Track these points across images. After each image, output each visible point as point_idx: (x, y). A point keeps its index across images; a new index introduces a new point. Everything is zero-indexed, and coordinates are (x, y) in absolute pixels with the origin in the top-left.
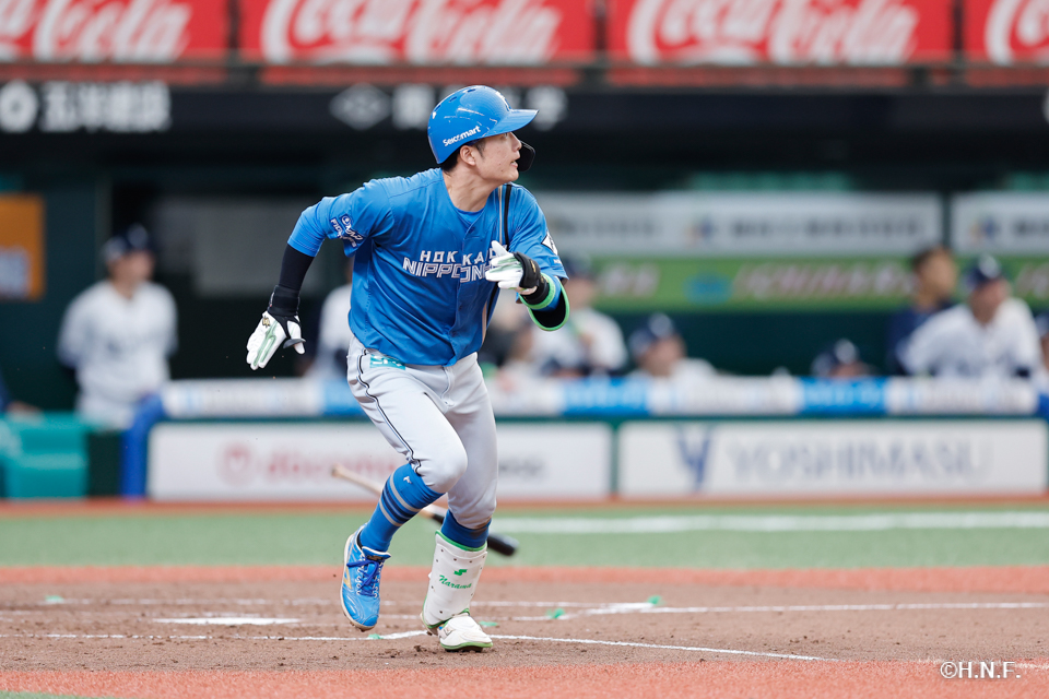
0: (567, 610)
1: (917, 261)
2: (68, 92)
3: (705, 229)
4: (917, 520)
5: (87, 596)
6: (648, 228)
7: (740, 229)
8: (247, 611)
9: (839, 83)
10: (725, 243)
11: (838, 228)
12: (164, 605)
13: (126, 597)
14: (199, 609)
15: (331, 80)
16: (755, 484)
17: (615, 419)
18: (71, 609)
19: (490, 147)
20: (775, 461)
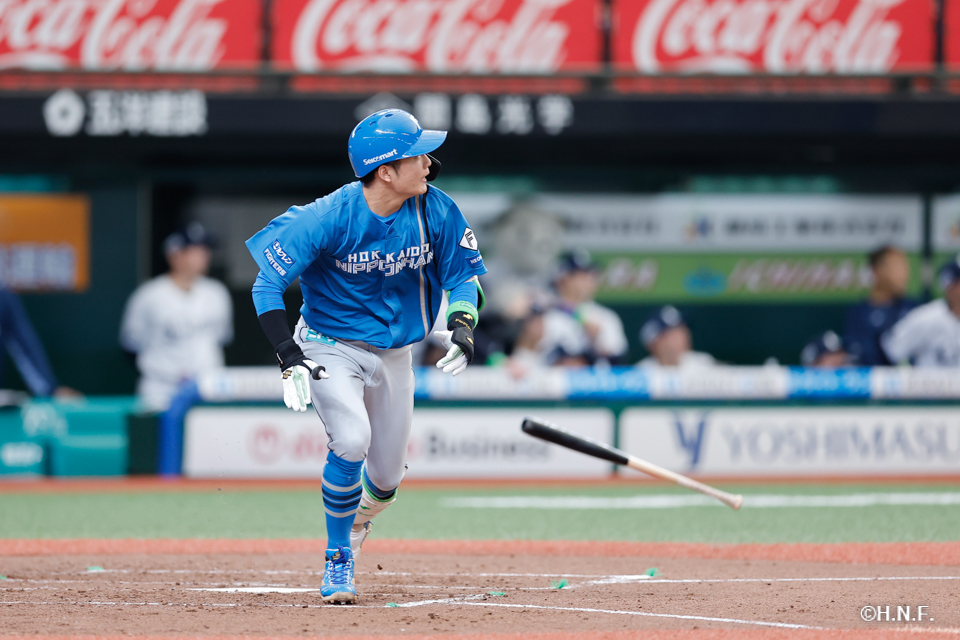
0: (570, 580)
1: (876, 257)
2: (112, 100)
3: (703, 227)
4: (897, 498)
5: (126, 567)
6: (649, 227)
7: (734, 227)
8: (274, 581)
9: (828, 91)
10: (720, 240)
11: (827, 226)
12: (198, 575)
13: (162, 567)
14: (230, 579)
15: (357, 88)
16: (746, 464)
17: (617, 404)
18: (112, 579)
19: (403, 168)
20: (765, 443)
